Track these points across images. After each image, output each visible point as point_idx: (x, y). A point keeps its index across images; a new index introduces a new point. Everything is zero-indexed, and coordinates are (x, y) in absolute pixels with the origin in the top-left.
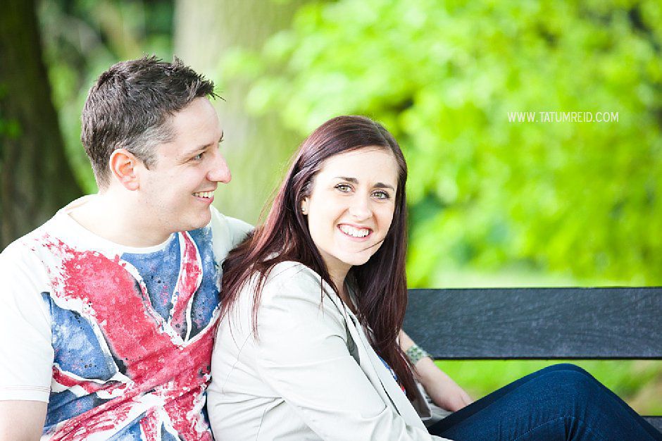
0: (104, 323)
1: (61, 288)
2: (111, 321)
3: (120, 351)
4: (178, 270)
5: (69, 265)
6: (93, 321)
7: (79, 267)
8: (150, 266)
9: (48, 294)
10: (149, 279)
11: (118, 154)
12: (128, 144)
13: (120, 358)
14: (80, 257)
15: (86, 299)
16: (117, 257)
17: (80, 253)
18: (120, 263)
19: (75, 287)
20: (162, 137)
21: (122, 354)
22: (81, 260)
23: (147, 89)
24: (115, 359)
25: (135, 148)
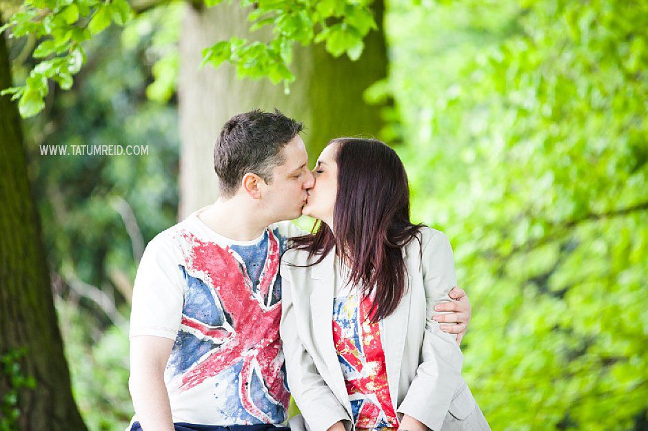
0: (218, 288)
1: (190, 263)
2: (223, 287)
3: (228, 308)
4: (265, 258)
5: (196, 250)
6: (211, 286)
7: (203, 251)
8: (249, 254)
9: (183, 267)
10: (248, 263)
11: (248, 176)
12: (254, 168)
13: (228, 312)
14: (204, 245)
15: (207, 272)
16: (228, 247)
17: (204, 243)
18: (230, 251)
19: (200, 263)
20: (278, 161)
21: (230, 310)
22: (205, 247)
23: (264, 130)
24: (225, 313)
25: (259, 171)
